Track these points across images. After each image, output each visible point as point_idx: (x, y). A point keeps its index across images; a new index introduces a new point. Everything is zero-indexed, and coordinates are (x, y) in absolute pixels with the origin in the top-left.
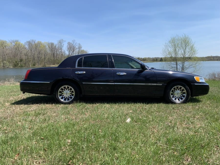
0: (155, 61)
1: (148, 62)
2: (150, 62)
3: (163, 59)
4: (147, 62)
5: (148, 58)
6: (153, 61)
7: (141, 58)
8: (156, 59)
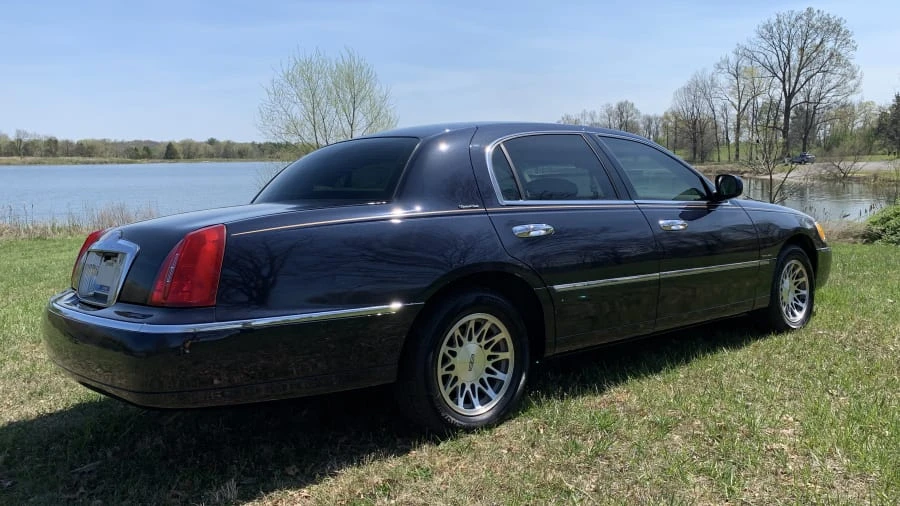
0: (143, 157)
1: (107, 160)
2: (118, 163)
3: (178, 149)
4: (102, 159)
5: (104, 142)
6: (131, 157)
7: (68, 143)
8: (146, 149)
